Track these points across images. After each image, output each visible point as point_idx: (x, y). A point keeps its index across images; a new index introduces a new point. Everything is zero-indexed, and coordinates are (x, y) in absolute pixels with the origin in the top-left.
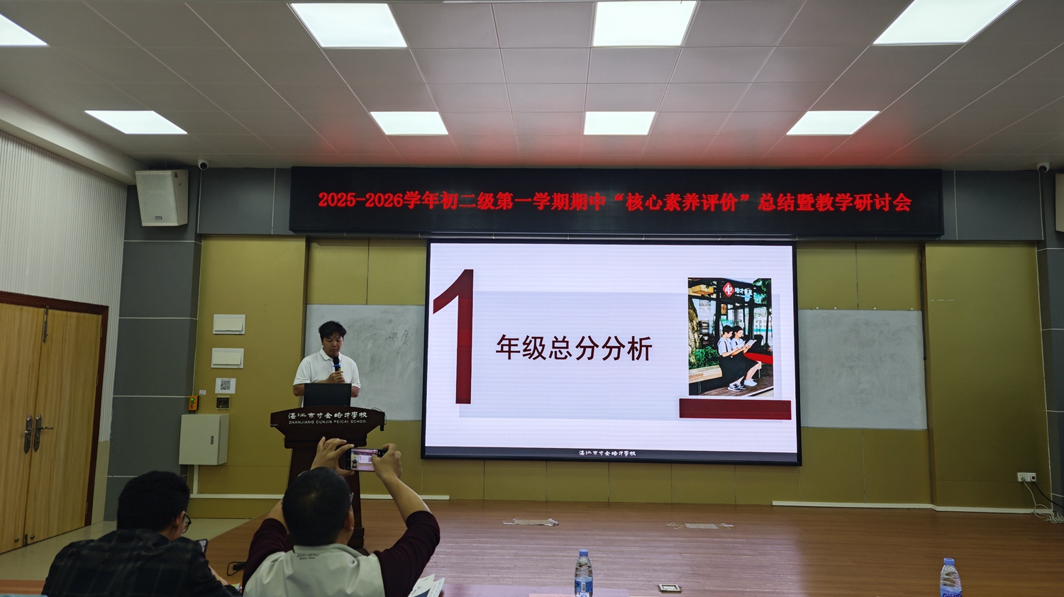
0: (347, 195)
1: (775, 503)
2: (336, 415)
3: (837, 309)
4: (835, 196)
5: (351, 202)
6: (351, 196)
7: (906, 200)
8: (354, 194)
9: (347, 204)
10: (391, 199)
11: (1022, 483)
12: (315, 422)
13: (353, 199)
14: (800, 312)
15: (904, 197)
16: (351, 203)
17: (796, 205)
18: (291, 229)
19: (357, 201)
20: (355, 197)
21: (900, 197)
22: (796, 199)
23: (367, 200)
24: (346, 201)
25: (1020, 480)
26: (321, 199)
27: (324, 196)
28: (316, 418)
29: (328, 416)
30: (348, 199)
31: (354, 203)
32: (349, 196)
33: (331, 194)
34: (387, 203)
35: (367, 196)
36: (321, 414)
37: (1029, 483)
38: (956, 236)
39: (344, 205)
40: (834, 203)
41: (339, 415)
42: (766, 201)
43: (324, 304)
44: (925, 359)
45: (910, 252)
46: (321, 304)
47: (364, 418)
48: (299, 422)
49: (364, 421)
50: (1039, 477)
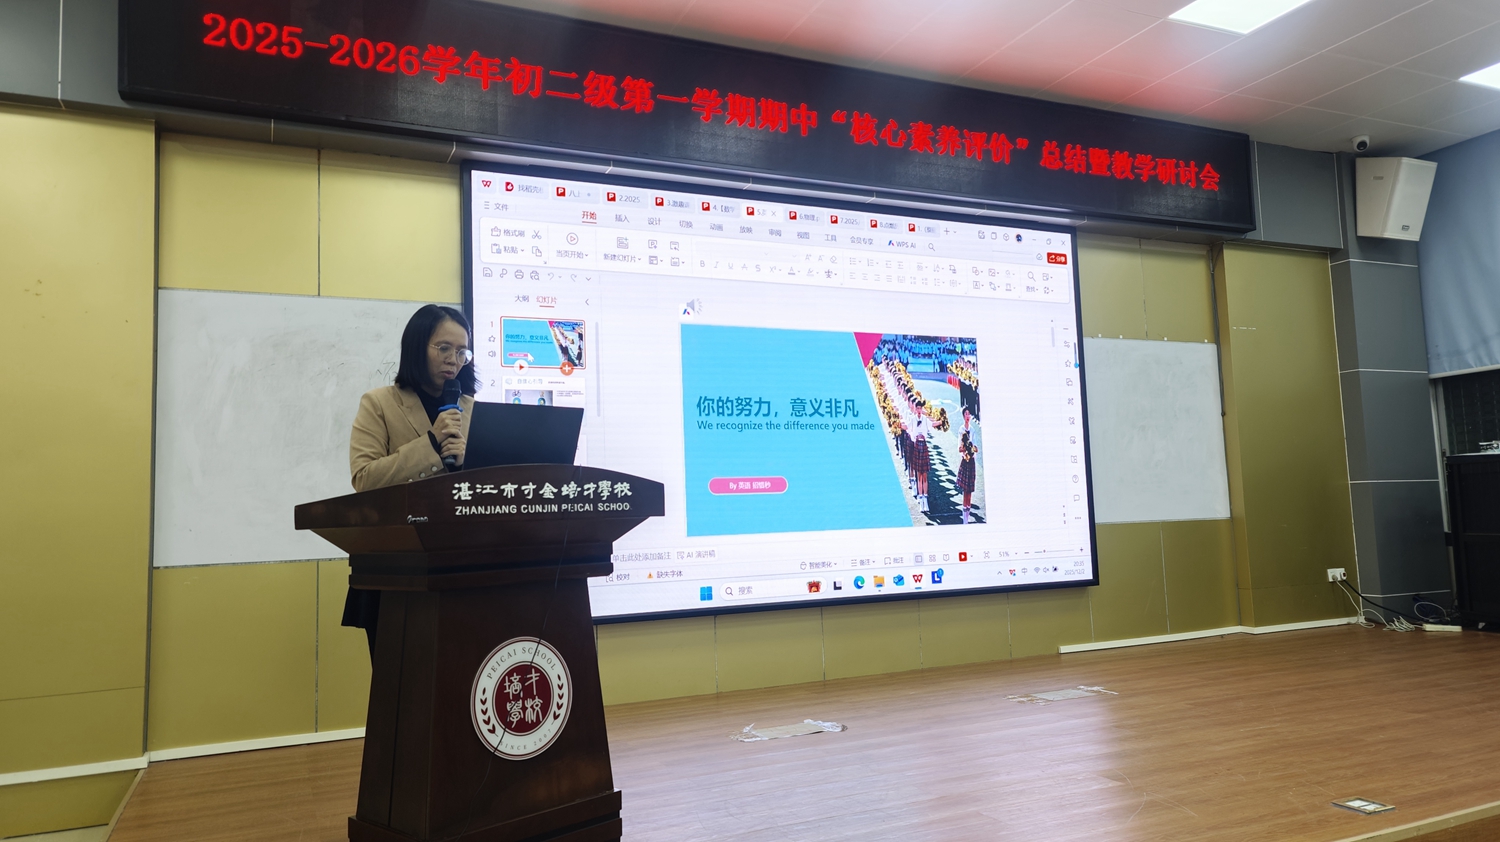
0: (280, 30)
1: (1064, 649)
2: (565, 490)
3: (1123, 338)
4: (1135, 158)
5: (292, 45)
6: (290, 34)
7: (1214, 174)
8: (299, 30)
9: (279, 51)
10: (391, 56)
11: (1334, 583)
12: (519, 509)
13: (296, 41)
14: (1086, 340)
15: (1212, 170)
16: (292, 50)
17: (1088, 167)
18: (124, 96)
19: (306, 48)
20: (302, 37)
21: (1206, 170)
22: (1087, 155)
23: (333, 50)
24: (278, 42)
25: (1331, 580)
26: (210, 29)
27: (216, 23)
28: (520, 498)
29: (548, 491)
30: (283, 41)
31: (299, 52)
32: (285, 34)
33: (235, 23)
34: (382, 62)
35: (334, 40)
36: (532, 487)
37: (1342, 582)
38: (1261, 234)
39: (273, 51)
40: (1133, 168)
41: (571, 490)
42: (1050, 153)
43: (208, 290)
44: (1223, 414)
45: (1200, 257)
46: (199, 290)
47: (625, 498)
48: (481, 510)
49: (626, 506)
50: (1349, 572)
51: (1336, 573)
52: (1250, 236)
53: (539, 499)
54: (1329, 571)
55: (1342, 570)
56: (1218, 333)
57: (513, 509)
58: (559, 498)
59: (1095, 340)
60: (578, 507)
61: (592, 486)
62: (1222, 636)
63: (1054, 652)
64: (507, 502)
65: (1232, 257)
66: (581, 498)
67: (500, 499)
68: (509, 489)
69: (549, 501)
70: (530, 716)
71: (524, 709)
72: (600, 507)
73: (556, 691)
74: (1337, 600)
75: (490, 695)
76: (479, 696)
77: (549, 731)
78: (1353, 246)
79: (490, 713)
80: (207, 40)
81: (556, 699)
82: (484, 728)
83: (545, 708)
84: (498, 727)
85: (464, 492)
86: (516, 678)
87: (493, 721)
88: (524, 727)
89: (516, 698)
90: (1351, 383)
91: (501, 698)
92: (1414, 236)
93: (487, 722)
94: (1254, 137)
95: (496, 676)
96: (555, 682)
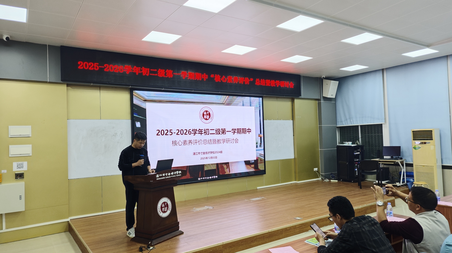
0: (94, 64)
1: (258, 188)
3: (273, 120)
4: (275, 81)
5: (96, 67)
9: (94, 69)
14: (265, 121)
15: (292, 83)
16: (97, 69)
17: (266, 84)
18: (62, 80)
19: (99, 67)
20: (99, 65)
22: (265, 82)
23: (105, 68)
25: (314, 171)
26: (79, 65)
27: (81, 63)
29: (169, 174)
30: (95, 66)
31: (98, 69)
33: (85, 63)
34: (115, 70)
35: (105, 66)
36: (167, 174)
37: (317, 171)
38: (302, 96)
39: (93, 69)
40: (275, 84)
41: (172, 173)
42: (258, 81)
43: (77, 119)
44: (294, 136)
45: (290, 101)
46: (75, 119)
47: (180, 174)
48: (160, 179)
49: (180, 175)
50: (319, 169)
51: (316, 169)
52: (300, 97)
53: (168, 176)
54: (314, 169)
55: (317, 168)
56: (293, 118)
57: (164, 178)
58: (171, 175)
59: (267, 121)
60: (173, 176)
61: (175, 172)
62: (291, 184)
63: (256, 189)
64: (163, 177)
65: (297, 101)
66: (174, 175)
67: (162, 177)
68: (164, 175)
69: (169, 176)
70: (166, 210)
71: (165, 209)
72: (177, 176)
73: (169, 206)
74: (316, 175)
75: (160, 207)
76: (158, 207)
77: (168, 212)
78: (322, 99)
79: (160, 210)
80: (79, 67)
81: (169, 207)
82: (159, 212)
83: (168, 209)
84: (161, 213)
85: (158, 176)
86: (163, 204)
87: (160, 211)
88: (164, 212)
89: (164, 207)
90: (320, 128)
91: (162, 208)
92: (334, 97)
93: (160, 212)
94: (302, 75)
95: (161, 204)
96: (169, 204)
